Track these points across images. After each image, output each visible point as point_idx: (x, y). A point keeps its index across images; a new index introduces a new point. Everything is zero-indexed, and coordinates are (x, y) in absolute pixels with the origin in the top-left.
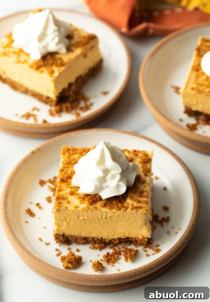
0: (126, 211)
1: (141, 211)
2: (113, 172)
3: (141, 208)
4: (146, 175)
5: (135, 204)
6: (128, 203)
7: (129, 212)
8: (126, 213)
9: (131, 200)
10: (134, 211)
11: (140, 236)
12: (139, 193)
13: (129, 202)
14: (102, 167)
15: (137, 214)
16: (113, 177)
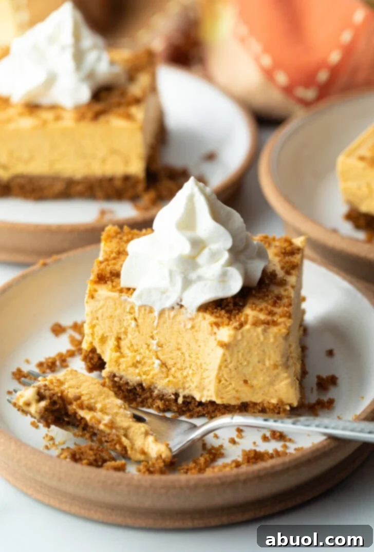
0: (241, 331)
1: (274, 330)
2: (214, 247)
3: (275, 323)
4: (288, 273)
5: (262, 316)
6: (247, 316)
7: (248, 331)
8: (242, 333)
9: (253, 310)
10: (260, 329)
11: (272, 397)
12: (272, 298)
13: (249, 313)
14: (189, 234)
15: (265, 338)
16: (214, 256)
